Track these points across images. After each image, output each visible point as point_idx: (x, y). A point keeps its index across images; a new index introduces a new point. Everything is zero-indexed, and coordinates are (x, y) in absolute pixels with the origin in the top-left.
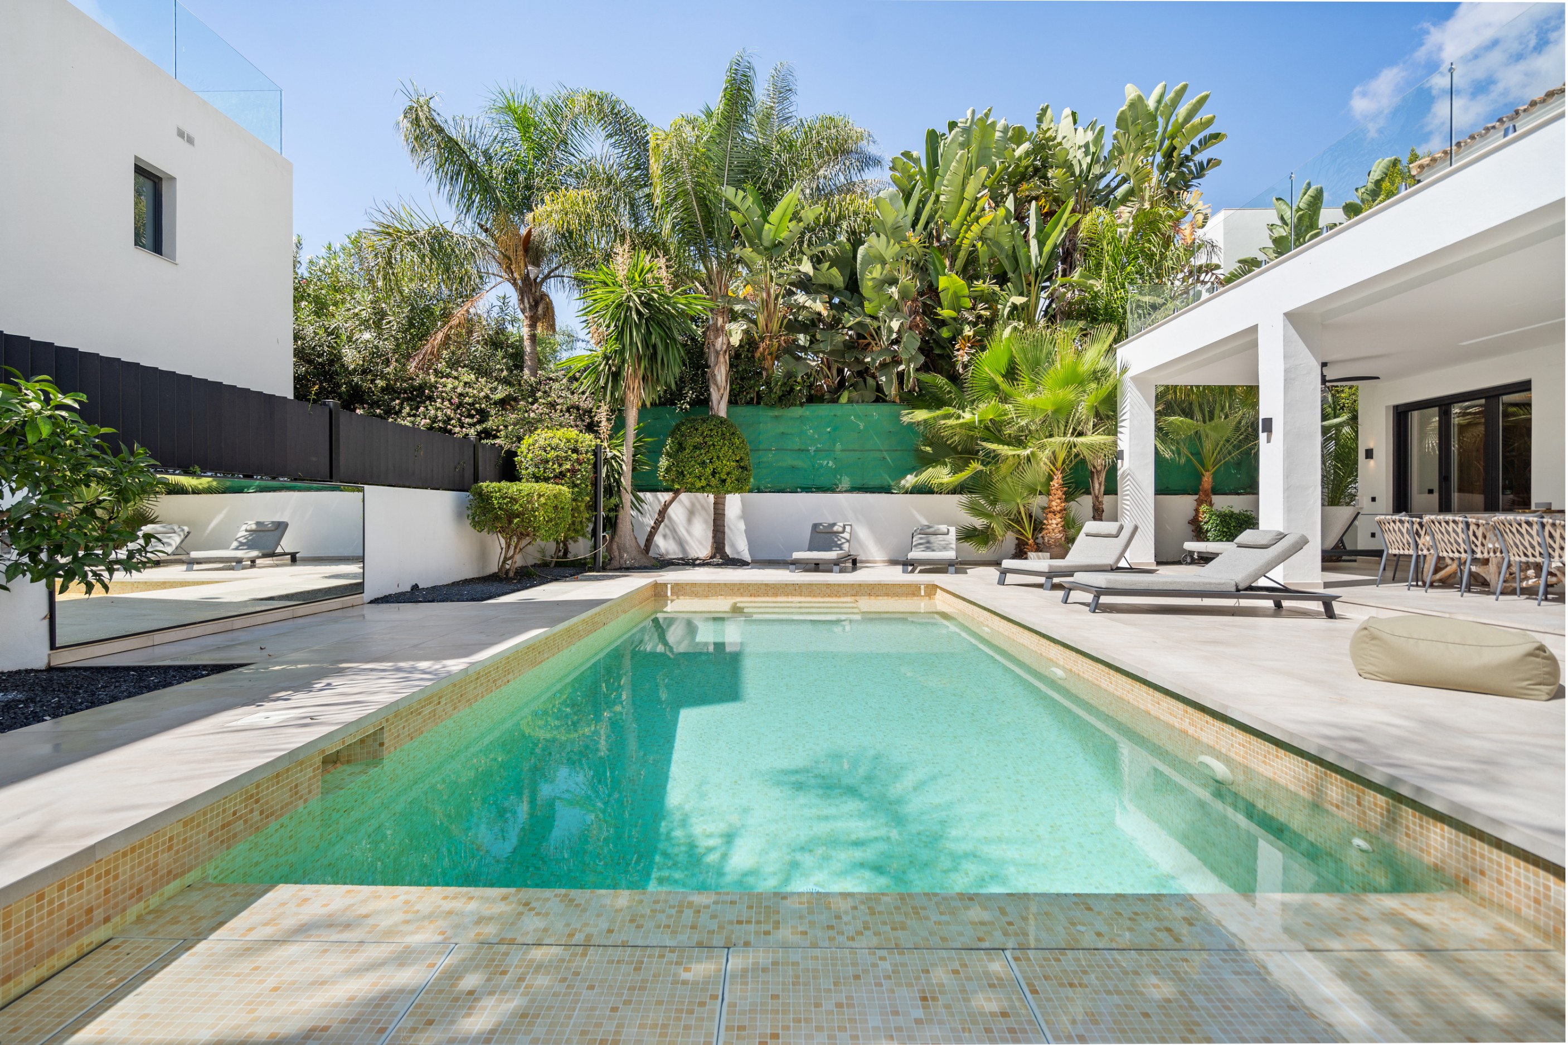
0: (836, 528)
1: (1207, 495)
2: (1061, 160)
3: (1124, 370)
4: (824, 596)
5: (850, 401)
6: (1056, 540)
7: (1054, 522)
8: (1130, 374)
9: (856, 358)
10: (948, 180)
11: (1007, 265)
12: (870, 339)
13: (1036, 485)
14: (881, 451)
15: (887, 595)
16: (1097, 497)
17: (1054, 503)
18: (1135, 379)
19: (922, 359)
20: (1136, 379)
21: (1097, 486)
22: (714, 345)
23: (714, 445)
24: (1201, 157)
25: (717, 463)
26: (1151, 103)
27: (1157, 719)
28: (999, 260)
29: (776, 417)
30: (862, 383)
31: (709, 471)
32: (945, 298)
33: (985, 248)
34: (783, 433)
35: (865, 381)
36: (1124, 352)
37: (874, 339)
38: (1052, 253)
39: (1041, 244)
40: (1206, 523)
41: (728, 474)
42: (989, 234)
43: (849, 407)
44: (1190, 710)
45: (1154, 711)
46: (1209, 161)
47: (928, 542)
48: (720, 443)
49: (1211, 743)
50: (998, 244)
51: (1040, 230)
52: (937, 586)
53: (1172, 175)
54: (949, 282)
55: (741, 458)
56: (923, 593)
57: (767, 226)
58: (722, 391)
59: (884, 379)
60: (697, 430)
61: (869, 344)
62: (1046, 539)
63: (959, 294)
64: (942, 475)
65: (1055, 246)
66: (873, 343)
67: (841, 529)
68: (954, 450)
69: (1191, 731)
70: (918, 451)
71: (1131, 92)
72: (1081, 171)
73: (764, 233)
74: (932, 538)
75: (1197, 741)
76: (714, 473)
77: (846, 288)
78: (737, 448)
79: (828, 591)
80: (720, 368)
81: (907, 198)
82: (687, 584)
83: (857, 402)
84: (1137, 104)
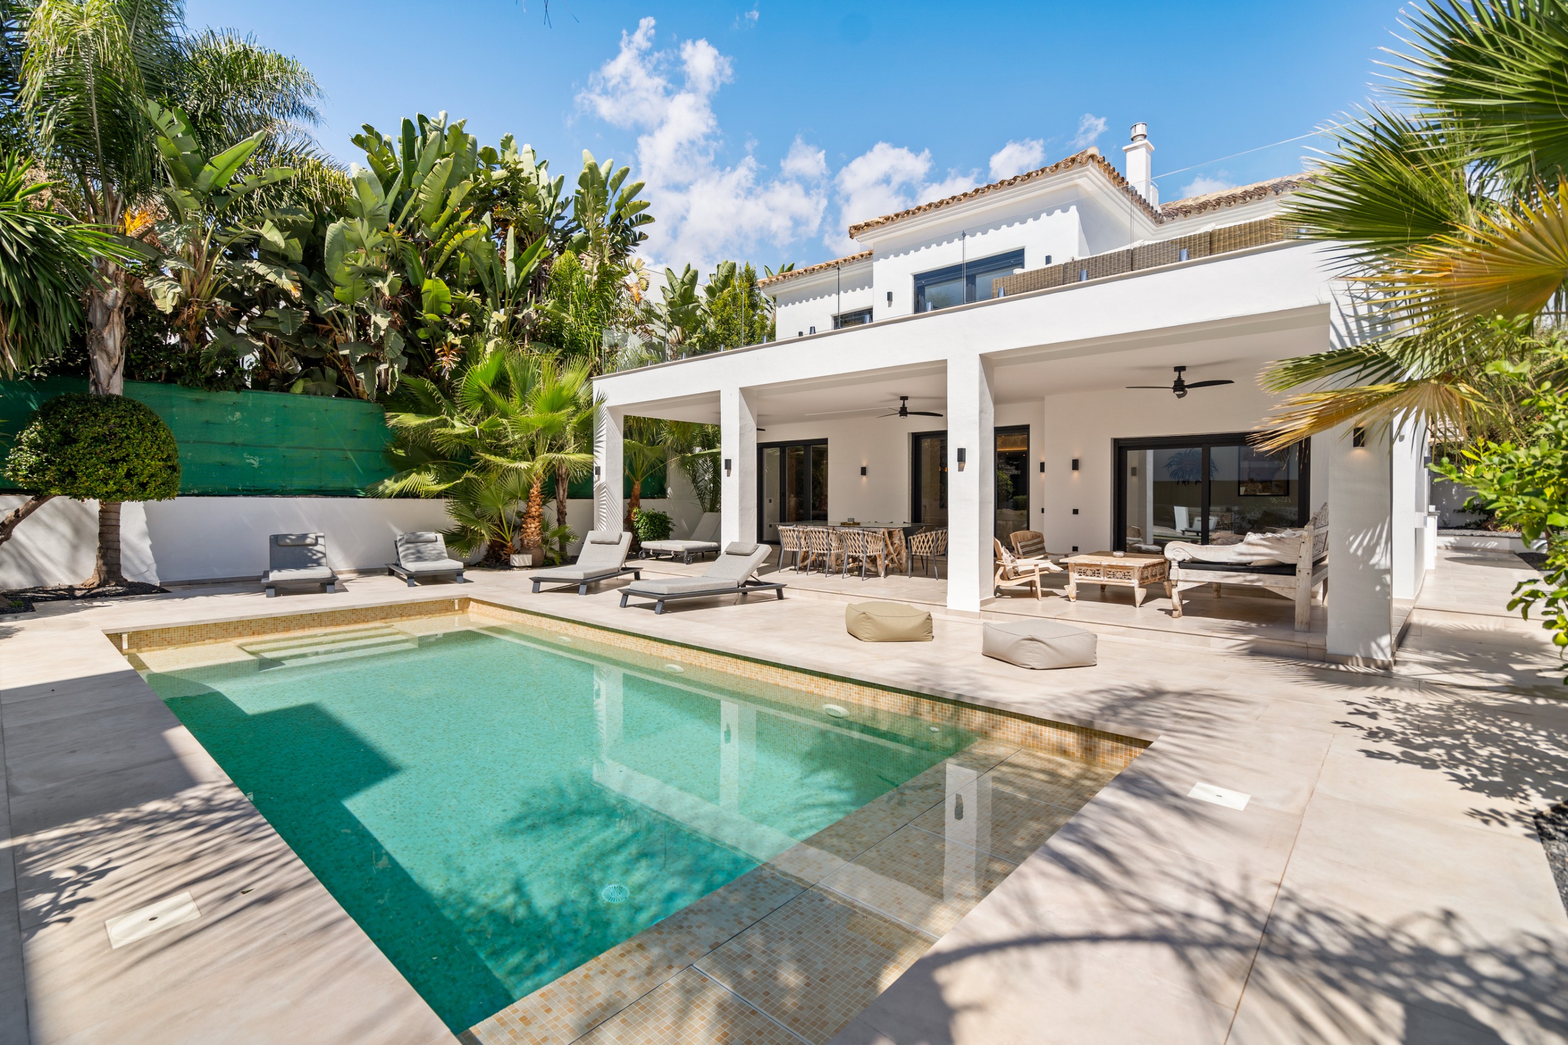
0: (308, 541)
1: (637, 500)
2: (531, 195)
3: (601, 400)
4: (349, 623)
5: (306, 392)
6: (535, 542)
7: (533, 526)
8: (607, 404)
9: (318, 346)
10: (430, 181)
11: (486, 280)
12: (332, 325)
13: (517, 492)
14: (344, 450)
15: (420, 613)
16: (562, 502)
17: (533, 509)
18: (610, 409)
19: (405, 361)
20: (612, 410)
21: (561, 492)
22: (101, 298)
23: (128, 437)
24: (637, 230)
25: (136, 462)
26: (603, 171)
27: (786, 688)
28: (477, 273)
29: (198, 401)
30: (319, 373)
31: (122, 470)
32: (426, 301)
33: (468, 259)
34: (207, 422)
35: (323, 373)
36: (600, 385)
37: (337, 326)
38: (526, 278)
39: (519, 269)
40: (638, 522)
41: (152, 476)
42: (470, 246)
43: (305, 398)
44: (815, 678)
45: (782, 683)
46: (641, 234)
47: (419, 552)
48: (139, 436)
49: (833, 696)
50: (478, 258)
51: (517, 256)
52: (470, 599)
53: (618, 238)
54: (433, 286)
55: (169, 456)
56: (457, 608)
57: (208, 168)
58: (115, 361)
59: (362, 375)
60: (96, 415)
61: (332, 330)
62: (526, 542)
63: (441, 299)
64: (426, 480)
65: (529, 273)
66: (336, 330)
67: (314, 541)
68: (443, 457)
69: (816, 691)
70: (388, 452)
71: (588, 158)
72: (545, 208)
73: (202, 174)
74: (422, 547)
75: (822, 697)
76: (129, 475)
77: (303, 263)
78: (164, 442)
79: (354, 617)
80: (112, 329)
81: (387, 186)
82: (154, 631)
83: (315, 394)
84: (593, 169)
